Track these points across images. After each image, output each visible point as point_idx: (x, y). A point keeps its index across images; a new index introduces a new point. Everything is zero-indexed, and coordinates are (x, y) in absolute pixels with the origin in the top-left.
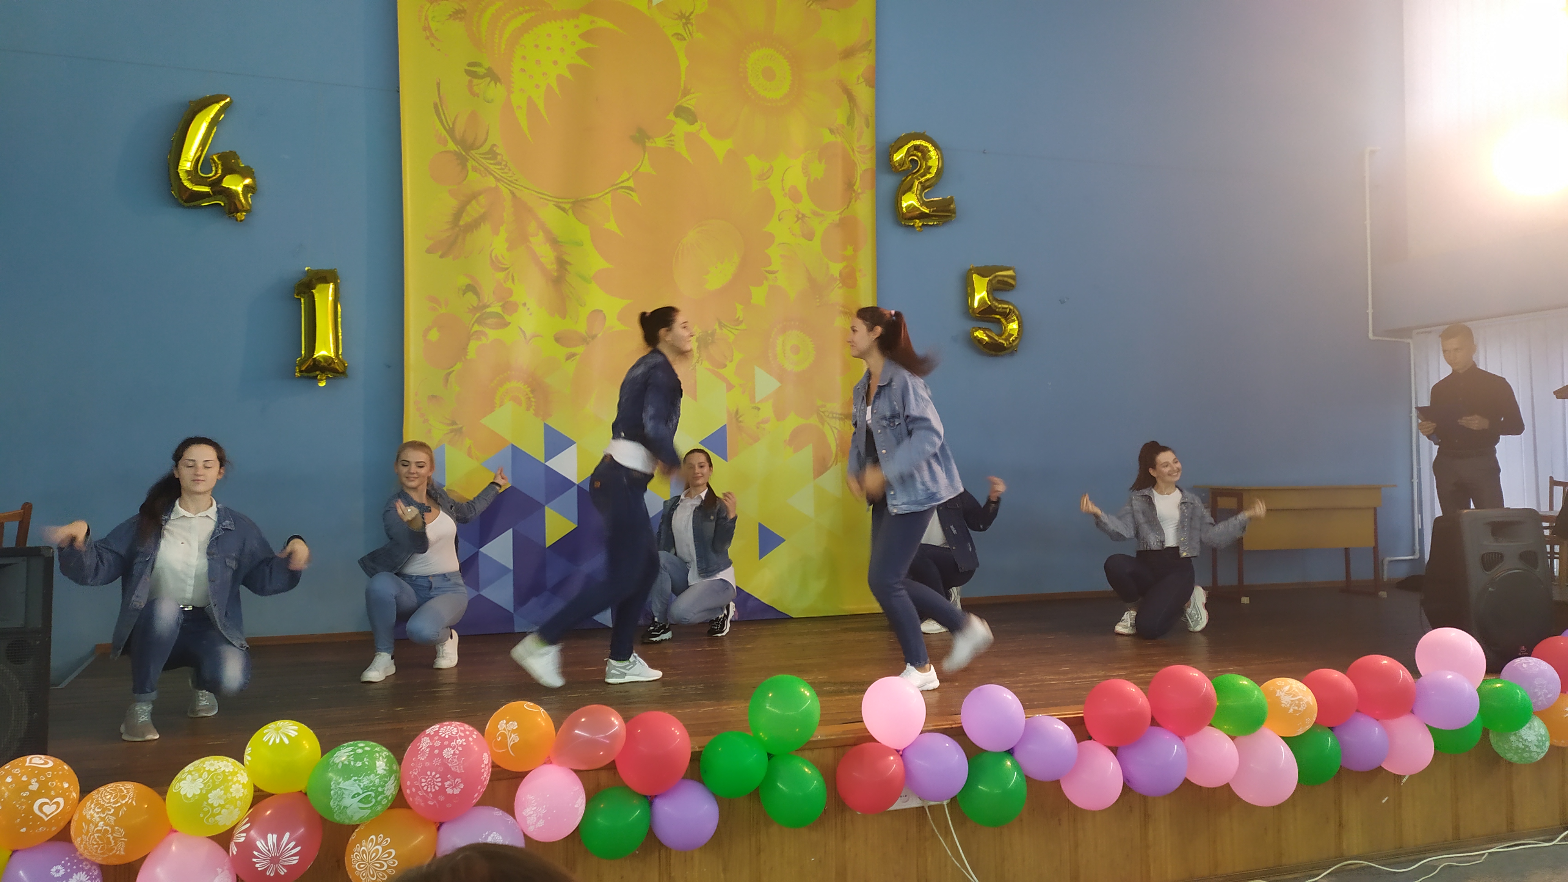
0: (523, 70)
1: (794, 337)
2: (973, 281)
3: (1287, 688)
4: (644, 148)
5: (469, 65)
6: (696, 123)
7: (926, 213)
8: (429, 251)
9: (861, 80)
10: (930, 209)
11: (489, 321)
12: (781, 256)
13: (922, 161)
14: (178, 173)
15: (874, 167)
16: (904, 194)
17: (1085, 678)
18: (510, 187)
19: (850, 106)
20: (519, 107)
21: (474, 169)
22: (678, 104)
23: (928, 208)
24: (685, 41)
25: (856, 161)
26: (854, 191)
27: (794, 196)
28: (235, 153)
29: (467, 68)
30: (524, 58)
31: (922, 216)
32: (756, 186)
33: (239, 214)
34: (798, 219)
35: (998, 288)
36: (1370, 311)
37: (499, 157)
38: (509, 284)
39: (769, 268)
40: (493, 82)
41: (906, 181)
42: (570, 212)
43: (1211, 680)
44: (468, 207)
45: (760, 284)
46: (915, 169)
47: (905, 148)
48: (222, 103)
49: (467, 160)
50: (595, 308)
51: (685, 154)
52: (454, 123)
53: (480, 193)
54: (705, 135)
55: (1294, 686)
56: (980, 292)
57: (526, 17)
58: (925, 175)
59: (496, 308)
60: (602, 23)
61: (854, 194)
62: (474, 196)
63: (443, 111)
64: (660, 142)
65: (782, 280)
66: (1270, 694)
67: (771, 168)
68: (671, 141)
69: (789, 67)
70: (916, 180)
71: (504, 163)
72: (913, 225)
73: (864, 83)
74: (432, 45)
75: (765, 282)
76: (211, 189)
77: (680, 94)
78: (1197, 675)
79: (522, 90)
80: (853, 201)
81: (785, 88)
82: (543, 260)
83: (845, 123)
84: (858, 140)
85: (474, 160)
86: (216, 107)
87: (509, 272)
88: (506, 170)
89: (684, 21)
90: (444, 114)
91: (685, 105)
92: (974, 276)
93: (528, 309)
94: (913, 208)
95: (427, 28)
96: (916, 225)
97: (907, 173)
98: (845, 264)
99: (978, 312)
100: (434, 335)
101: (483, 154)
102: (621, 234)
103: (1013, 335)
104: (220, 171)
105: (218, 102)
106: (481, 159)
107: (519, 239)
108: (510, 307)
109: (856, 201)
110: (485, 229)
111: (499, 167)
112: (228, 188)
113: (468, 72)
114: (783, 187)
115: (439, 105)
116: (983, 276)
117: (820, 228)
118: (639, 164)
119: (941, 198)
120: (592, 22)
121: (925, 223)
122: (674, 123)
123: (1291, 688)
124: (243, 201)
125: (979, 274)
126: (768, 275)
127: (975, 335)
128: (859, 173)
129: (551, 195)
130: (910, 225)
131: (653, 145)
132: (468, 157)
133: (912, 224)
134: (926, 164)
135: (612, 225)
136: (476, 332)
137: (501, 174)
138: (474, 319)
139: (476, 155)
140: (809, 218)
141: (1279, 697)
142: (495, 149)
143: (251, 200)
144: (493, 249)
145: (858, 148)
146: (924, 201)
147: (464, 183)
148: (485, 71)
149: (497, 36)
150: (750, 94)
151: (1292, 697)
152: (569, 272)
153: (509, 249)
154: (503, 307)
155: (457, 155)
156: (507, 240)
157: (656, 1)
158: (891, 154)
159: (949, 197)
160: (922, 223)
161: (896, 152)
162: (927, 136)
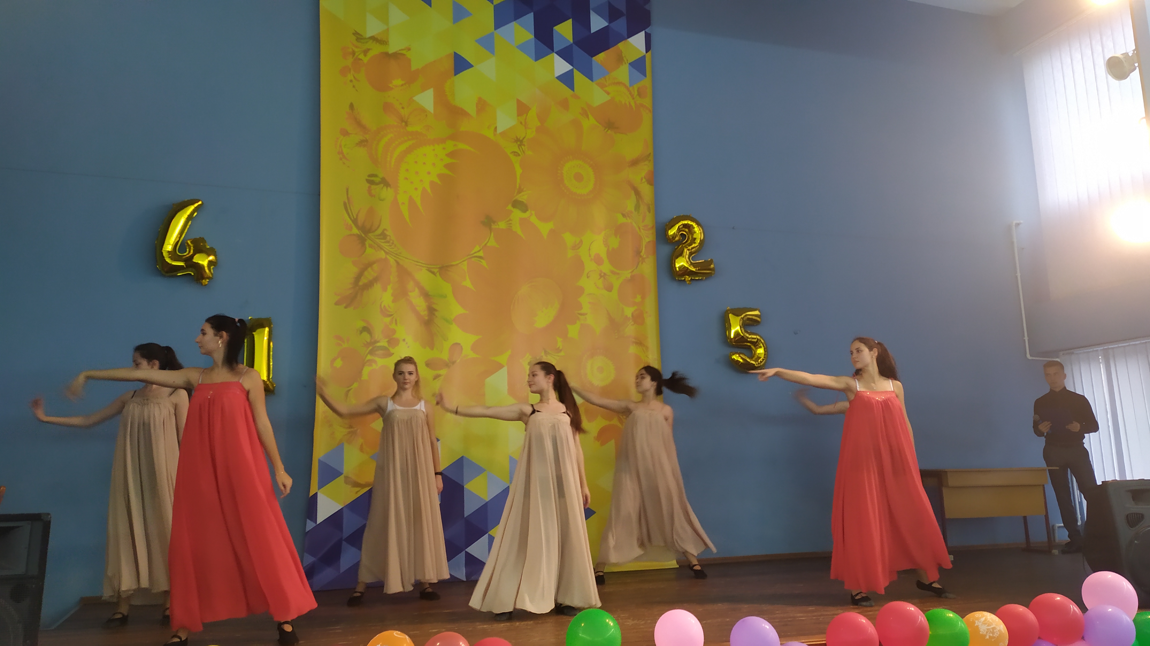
0: (406, 179)
1: (600, 361)
2: (730, 319)
3: (983, 619)
4: (491, 230)
5: (369, 176)
6: (527, 212)
7: (694, 271)
8: (337, 304)
9: (644, 180)
10: (696, 268)
11: (377, 353)
12: (589, 303)
13: (689, 235)
14: (162, 253)
15: (655, 240)
16: (677, 258)
17: (827, 615)
18: (395, 258)
19: (636, 197)
20: (403, 203)
21: (371, 246)
22: (514, 199)
23: (694, 268)
24: (519, 158)
25: (642, 237)
26: (641, 256)
27: (598, 260)
28: (203, 238)
29: (367, 178)
30: (407, 170)
31: (691, 273)
32: (570, 254)
33: (204, 281)
34: (601, 276)
35: (748, 324)
36: (1026, 338)
37: (388, 238)
38: (393, 326)
39: (583, 311)
40: (385, 188)
41: (678, 249)
42: (438, 274)
43: (924, 614)
44: (366, 273)
45: (574, 323)
46: (684, 240)
47: (677, 226)
48: (196, 205)
49: (365, 240)
50: (455, 342)
51: (519, 232)
52: (357, 215)
53: (374, 263)
54: (534, 220)
55: (989, 617)
56: (734, 327)
57: (410, 143)
58: (692, 245)
59: (384, 343)
60: (462, 146)
61: (640, 259)
62: (370, 265)
63: (350, 208)
64: (502, 225)
65: (590, 320)
66: (971, 624)
67: (581, 242)
68: (509, 224)
69: (593, 173)
70: (685, 248)
71: (391, 242)
72: (685, 279)
73: (646, 183)
74: (344, 163)
75: (578, 321)
76: (185, 264)
77: (516, 193)
78: (913, 609)
79: (405, 192)
80: (640, 263)
81: (591, 186)
82: (418, 308)
83: (633, 210)
84: (643, 221)
85: (371, 241)
86: (191, 208)
87: (393, 318)
88: (393, 247)
89: (519, 143)
90: (351, 209)
91: (520, 199)
92: (730, 315)
93: (407, 343)
94: (683, 268)
95: (341, 153)
96: (687, 279)
97: (679, 243)
98: (635, 308)
99: (733, 340)
100: (338, 363)
101: (377, 236)
102: (474, 290)
103: (761, 358)
104: (192, 251)
105: (193, 204)
106: (375, 239)
107: (401, 294)
108: (393, 342)
109: (642, 263)
110: (377, 287)
111: (387, 244)
112: (197, 263)
113: (368, 181)
114: (590, 254)
115: (347, 203)
116: (737, 315)
117: (616, 283)
118: (487, 240)
119: (703, 261)
120: (455, 145)
121: (693, 278)
122: (512, 212)
123: (986, 620)
124: (207, 271)
125: (734, 314)
126: (579, 316)
127: (733, 358)
128: (644, 244)
129: (423, 262)
130: (682, 280)
131: (497, 227)
132: (366, 238)
133: (683, 279)
134: (692, 237)
135: (468, 283)
136: (369, 360)
137: (388, 249)
138: (368, 351)
139: (373, 237)
140: (609, 276)
141: (977, 626)
142: (385, 232)
143: (213, 271)
144: (382, 302)
145: (643, 227)
146: (691, 262)
147: (363, 256)
148: (380, 180)
149: (389, 156)
150: (565, 191)
151: (987, 626)
152: (436, 317)
153: (394, 301)
154: (388, 342)
155: (359, 236)
156: (392, 295)
157: (499, 131)
158: (666, 231)
159: (709, 260)
160: (690, 278)
161: (670, 229)
162: (692, 217)
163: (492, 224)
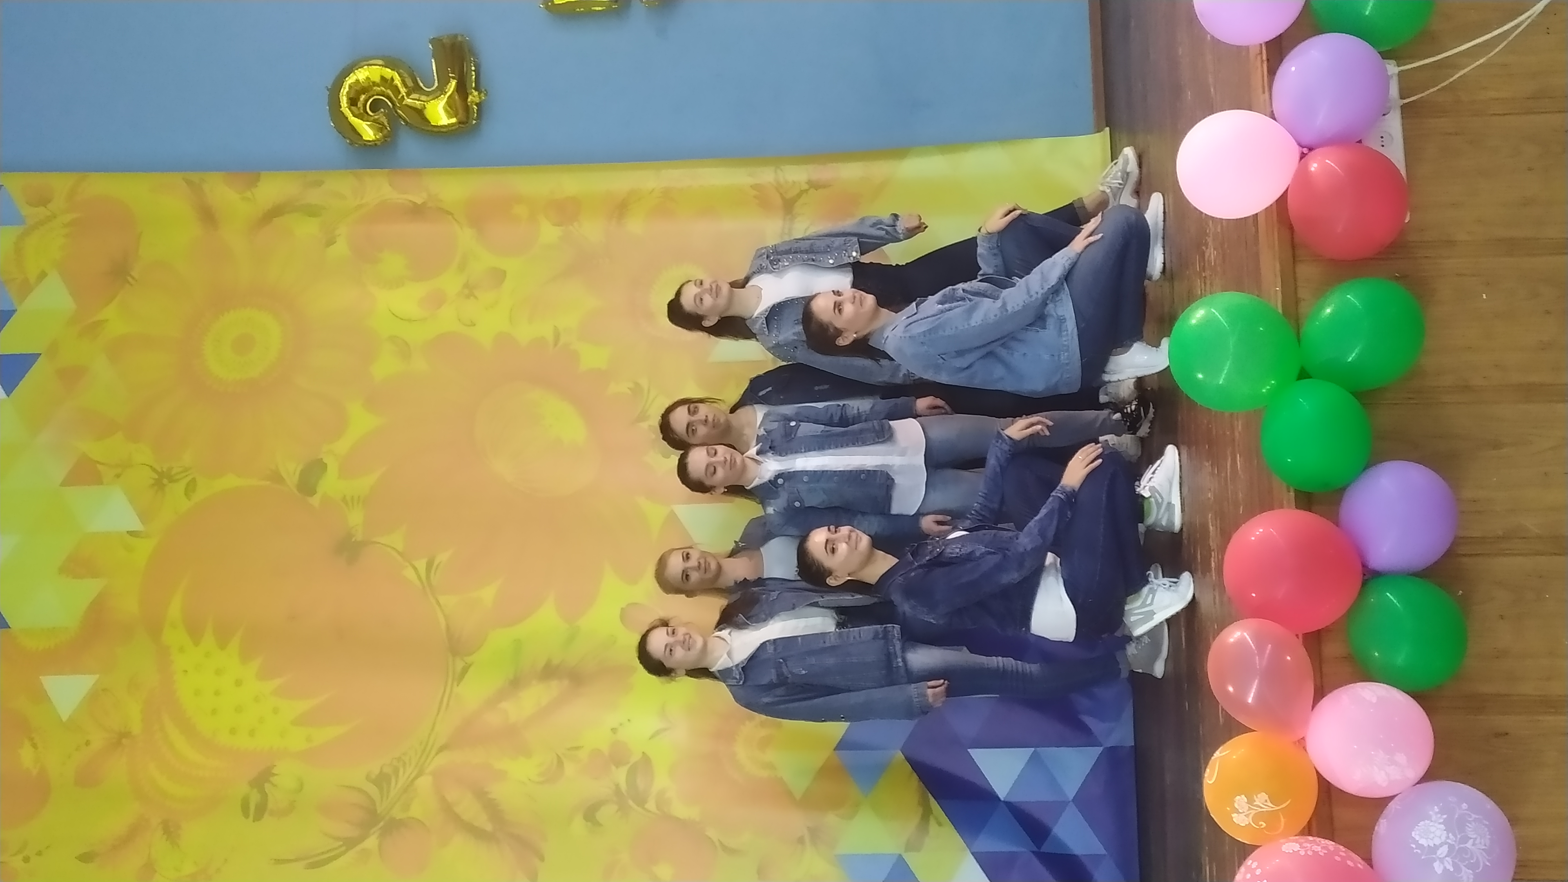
4: (366, 543)
5: (246, 815)
6: (327, 460)
7: (457, 84)
9: (248, 194)
10: (450, 78)
11: (641, 787)
12: (530, 321)
13: (371, 93)
15: (387, 171)
16: (430, 123)
19: (290, 213)
20: (309, 738)
21: (406, 808)
22: (295, 491)
23: (449, 82)
26: (424, 204)
27: (435, 301)
29: (252, 818)
30: (233, 731)
31: (462, 90)
32: (421, 364)
34: (472, 295)
37: (385, 770)
38: (583, 755)
39: (553, 338)
40: (274, 779)
41: (408, 119)
42: (469, 659)
44: (465, 818)
45: (575, 356)
46: (386, 103)
47: (354, 121)
49: (393, 819)
50: (619, 620)
51: (374, 477)
53: (443, 800)
54: (343, 445)
58: (396, 87)
59: (621, 775)
60: (175, 610)
61: (431, 205)
62: (448, 808)
63: (319, 855)
64: (356, 518)
65: (568, 321)
67: (392, 339)
68: (353, 504)
69: (231, 312)
70: (405, 102)
71: (396, 762)
72: (477, 104)
73: (253, 190)
75: (572, 348)
79: (283, 735)
80: (440, 206)
81: (266, 318)
82: (544, 702)
83: (317, 220)
84: (344, 197)
85: (394, 805)
87: (563, 754)
88: (407, 760)
89: (165, 481)
90: (325, 853)
91: (297, 478)
93: (620, 726)
94: (450, 107)
96: (477, 100)
97: (394, 118)
98: (542, 218)
101: (382, 794)
102: (502, 579)
106: (391, 798)
107: (512, 739)
108: (618, 753)
109: (441, 202)
110: (498, 791)
111: (401, 773)
113: (259, 817)
114: (422, 320)
115: (311, 860)
117: (487, 260)
118: (393, 551)
119: (433, 60)
120: (173, 625)
121: (474, 85)
126: (561, 344)
128: (396, 196)
129: (443, 688)
130: (477, 110)
131: (360, 528)
132: (388, 817)
133: (475, 107)
134: (378, 86)
135: (488, 594)
136: (658, 806)
137: (411, 769)
138: (638, 808)
139: (384, 805)
140: (469, 277)
142: (374, 777)
144: (531, 782)
145: (356, 198)
146: (438, 89)
147: (426, 824)
148: (255, 790)
150: (275, 375)
152: (563, 660)
153: (528, 755)
154: (618, 764)
155: (383, 836)
156: (515, 758)
157: (136, 525)
158: (365, 144)
159: (430, 46)
160: (473, 91)
161: (362, 137)
162: (334, 84)
163: (353, 540)
